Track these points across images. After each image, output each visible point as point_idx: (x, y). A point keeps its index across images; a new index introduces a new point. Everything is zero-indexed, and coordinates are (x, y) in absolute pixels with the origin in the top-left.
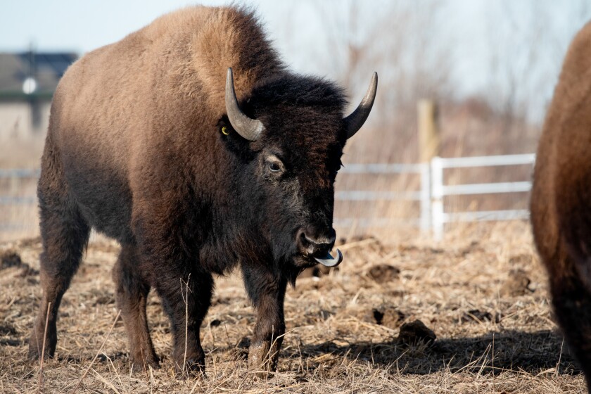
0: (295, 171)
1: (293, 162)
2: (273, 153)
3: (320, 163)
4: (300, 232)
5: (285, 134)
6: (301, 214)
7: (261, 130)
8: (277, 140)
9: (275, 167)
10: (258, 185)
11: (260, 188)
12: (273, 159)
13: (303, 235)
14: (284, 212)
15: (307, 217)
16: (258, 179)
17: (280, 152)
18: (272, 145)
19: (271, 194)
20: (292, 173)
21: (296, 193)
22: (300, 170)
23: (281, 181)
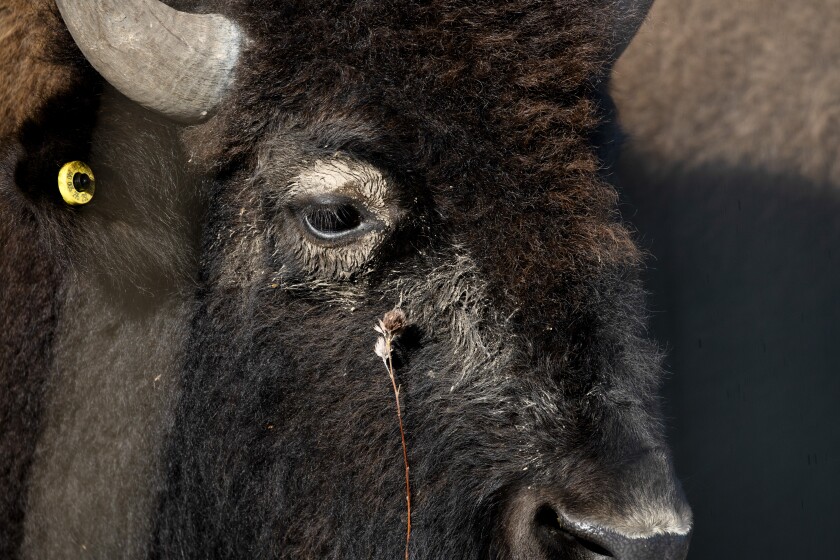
0: (445, 206)
1: (435, 160)
2: (323, 149)
3: (570, 153)
4: (526, 506)
5: (363, 45)
6: (513, 417)
7: (235, 51)
8: (329, 81)
9: (347, 214)
10: (246, 332)
11: (263, 341)
12: (328, 178)
13: (545, 517)
14: (414, 426)
15: (548, 425)
16: (246, 304)
17: (363, 130)
18: (310, 114)
19: (330, 354)
20: (433, 218)
21: (464, 322)
22: (467, 203)
23: (376, 279)
